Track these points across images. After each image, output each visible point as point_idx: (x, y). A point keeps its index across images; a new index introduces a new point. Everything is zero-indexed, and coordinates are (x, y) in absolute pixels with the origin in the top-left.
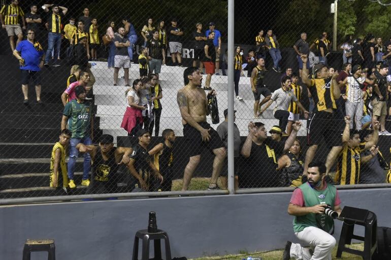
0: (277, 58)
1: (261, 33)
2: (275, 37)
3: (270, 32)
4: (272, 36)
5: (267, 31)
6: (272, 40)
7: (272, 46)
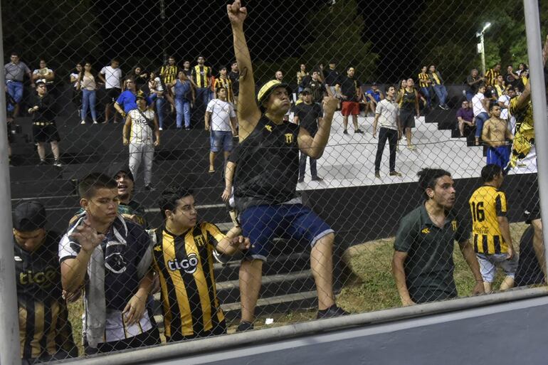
0: (442, 94)
1: (425, 69)
2: (438, 73)
3: (432, 68)
4: (435, 72)
5: (429, 67)
6: (435, 76)
7: (436, 83)
